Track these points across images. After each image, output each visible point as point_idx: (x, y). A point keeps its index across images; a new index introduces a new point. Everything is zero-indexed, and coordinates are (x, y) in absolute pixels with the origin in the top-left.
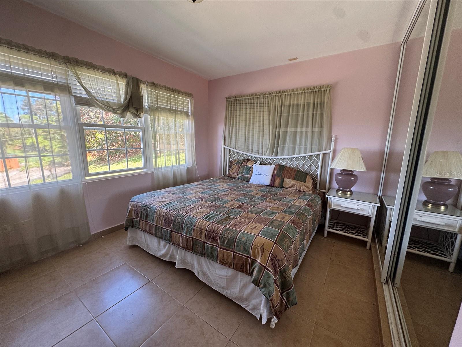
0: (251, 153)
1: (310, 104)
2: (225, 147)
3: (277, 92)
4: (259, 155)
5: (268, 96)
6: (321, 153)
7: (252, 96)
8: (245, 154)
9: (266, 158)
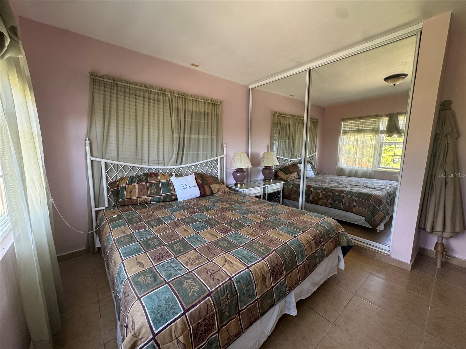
0: (147, 164)
1: (209, 114)
2: (93, 158)
3: (179, 93)
4: (159, 165)
5: (168, 95)
6: (219, 157)
7: (145, 86)
8: (138, 167)
9: (170, 169)
